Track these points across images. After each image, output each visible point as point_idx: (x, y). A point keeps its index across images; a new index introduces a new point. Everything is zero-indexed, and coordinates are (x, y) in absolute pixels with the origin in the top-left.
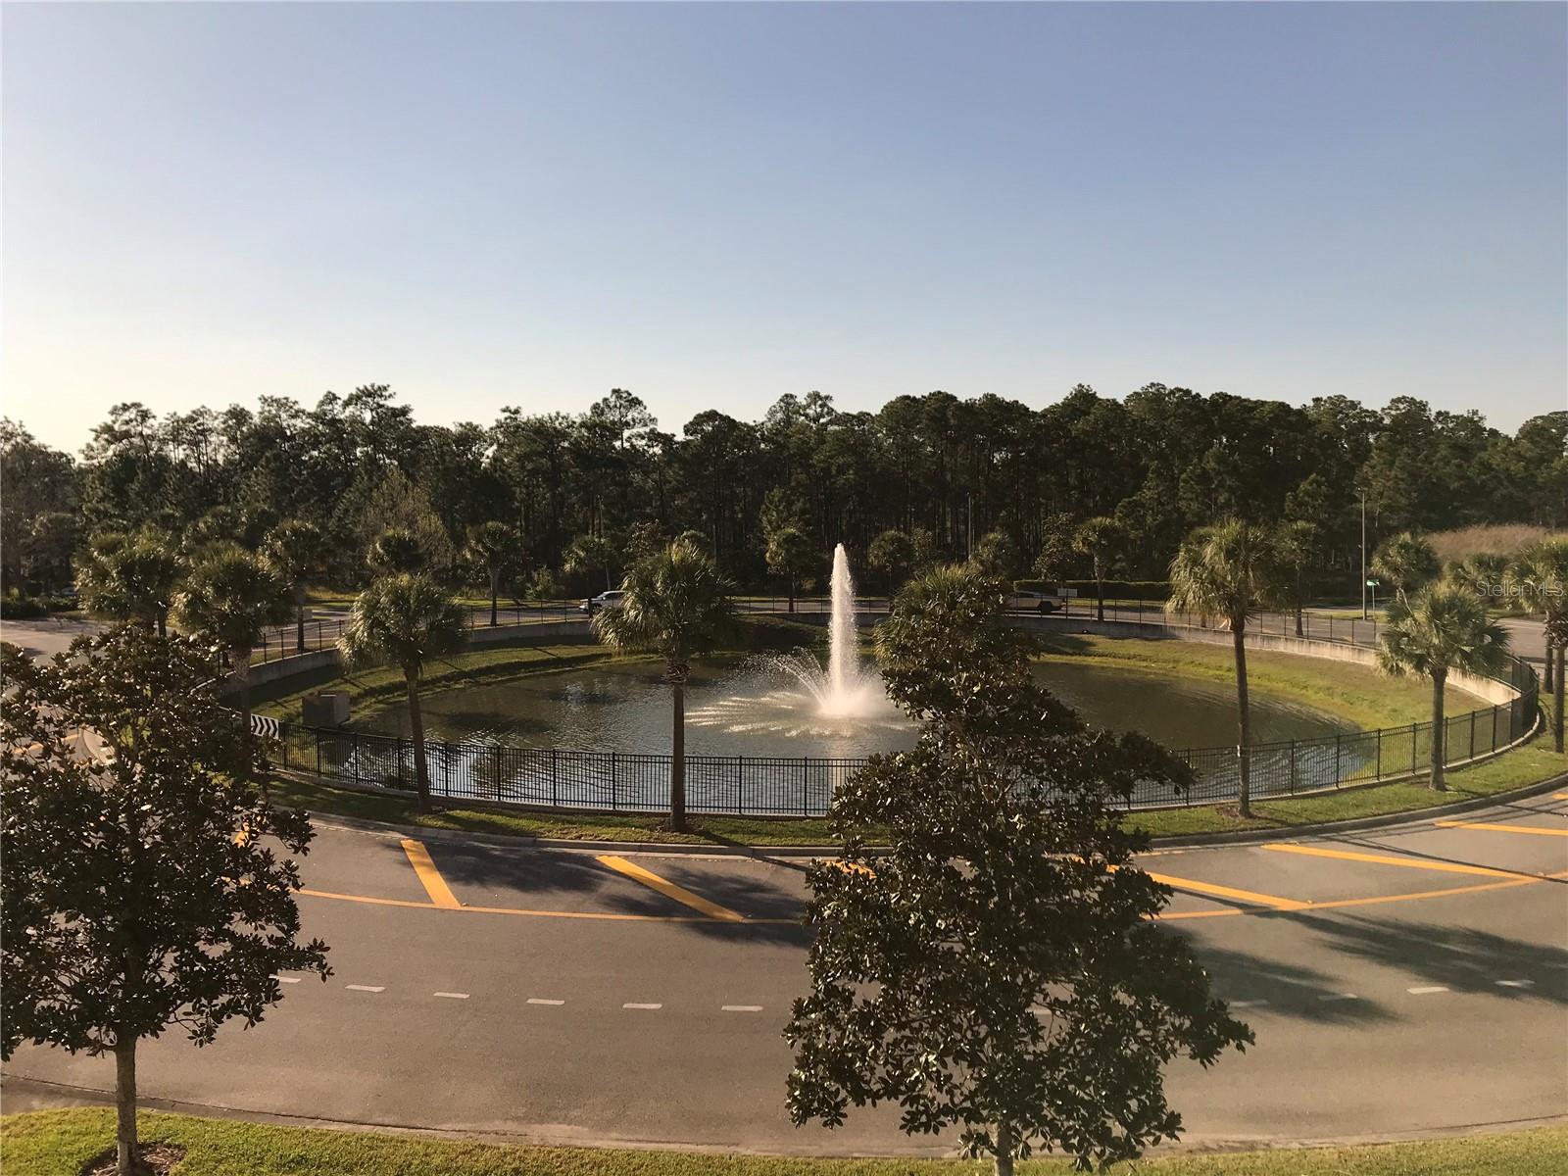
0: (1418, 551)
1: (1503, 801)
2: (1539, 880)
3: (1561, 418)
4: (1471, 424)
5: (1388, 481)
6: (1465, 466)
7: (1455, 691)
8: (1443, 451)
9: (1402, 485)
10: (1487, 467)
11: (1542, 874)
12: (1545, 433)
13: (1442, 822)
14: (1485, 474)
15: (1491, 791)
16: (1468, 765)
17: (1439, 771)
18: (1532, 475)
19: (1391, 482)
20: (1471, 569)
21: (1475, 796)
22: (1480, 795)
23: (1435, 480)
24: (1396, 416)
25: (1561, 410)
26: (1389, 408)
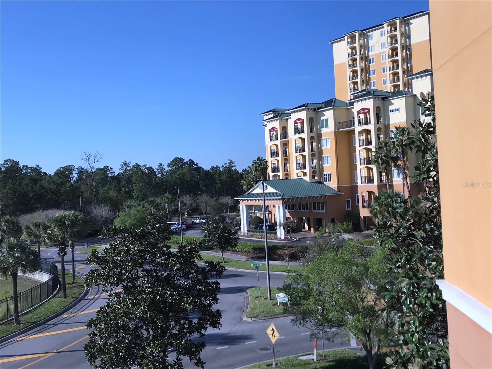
0: (13, 223)
1: (43, 323)
2: (53, 354)
3: (69, 168)
4: (37, 170)
5: (3, 194)
6: (34, 186)
7: (30, 280)
8: (27, 181)
9: (10, 196)
10: (42, 187)
11: (55, 351)
12: (64, 173)
13: (18, 338)
14: (42, 190)
15: (39, 320)
16: (31, 311)
17: (17, 317)
18: (59, 190)
19: (5, 195)
20: (33, 229)
21: (32, 324)
22: (34, 323)
23: (23, 193)
24: (7, 167)
25: (69, 165)
26: (3, 164)
